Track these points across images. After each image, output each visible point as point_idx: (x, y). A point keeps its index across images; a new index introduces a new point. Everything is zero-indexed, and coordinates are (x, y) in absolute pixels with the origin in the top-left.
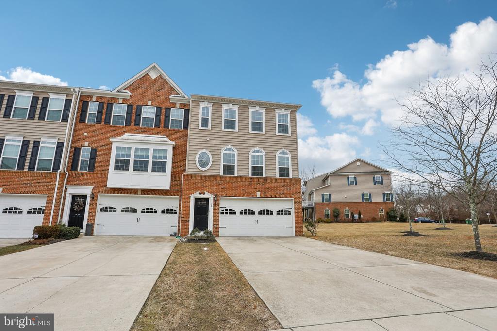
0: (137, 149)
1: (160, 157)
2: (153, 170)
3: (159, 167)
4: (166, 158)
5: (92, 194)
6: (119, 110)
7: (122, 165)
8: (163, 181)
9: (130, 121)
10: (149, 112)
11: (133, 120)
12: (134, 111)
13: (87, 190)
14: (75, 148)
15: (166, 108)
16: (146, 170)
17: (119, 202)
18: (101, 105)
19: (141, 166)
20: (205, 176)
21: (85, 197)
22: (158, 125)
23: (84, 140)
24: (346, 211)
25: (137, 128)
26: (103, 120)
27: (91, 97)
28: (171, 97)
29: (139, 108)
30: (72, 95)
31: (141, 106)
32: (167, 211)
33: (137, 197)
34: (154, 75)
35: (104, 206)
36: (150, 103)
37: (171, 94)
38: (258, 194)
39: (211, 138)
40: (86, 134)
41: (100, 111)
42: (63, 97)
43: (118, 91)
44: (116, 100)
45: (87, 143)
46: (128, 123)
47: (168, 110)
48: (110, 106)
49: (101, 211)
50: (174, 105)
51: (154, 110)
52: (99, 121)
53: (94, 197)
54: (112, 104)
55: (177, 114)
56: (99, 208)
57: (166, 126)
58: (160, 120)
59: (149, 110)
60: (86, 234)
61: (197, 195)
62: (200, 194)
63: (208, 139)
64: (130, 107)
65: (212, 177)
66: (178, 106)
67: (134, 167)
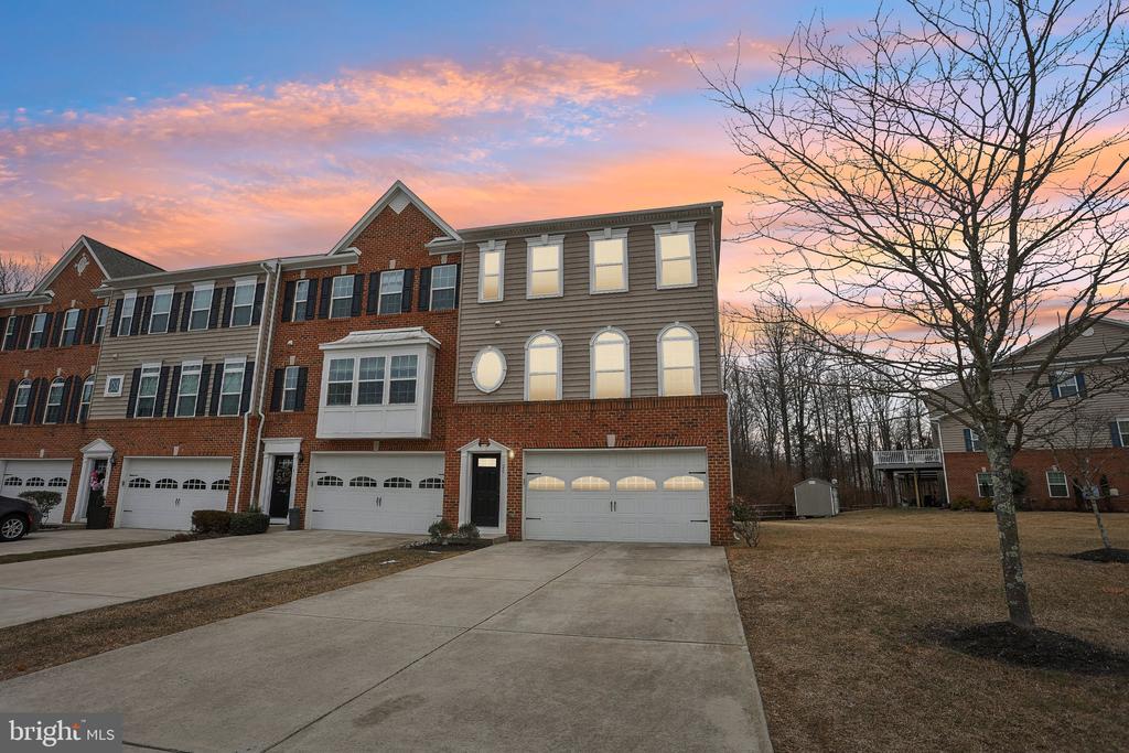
0: (364, 361)
1: (404, 373)
2: (392, 401)
3: (403, 393)
4: (413, 373)
5: (301, 453)
6: (342, 288)
7: (340, 395)
8: (411, 420)
9: (360, 308)
10: (391, 284)
11: (365, 305)
12: (366, 285)
13: (291, 446)
14: (277, 370)
15: (422, 269)
16: (379, 401)
17: (345, 467)
18: (313, 283)
19: (371, 394)
20: (489, 405)
21: (290, 457)
22: (406, 308)
23: (289, 354)
24: (1054, 478)
25: (372, 318)
26: (317, 312)
27: (299, 272)
28: (430, 244)
29: (375, 277)
30: (265, 274)
31: (378, 274)
32: (427, 484)
33: (374, 455)
34: (398, 207)
35: (324, 475)
36: (393, 264)
37: (432, 237)
38: (611, 439)
39: (504, 320)
40: (290, 342)
41: (311, 296)
42: (253, 282)
43: (338, 253)
44: (336, 271)
45: (292, 359)
46: (355, 312)
47: (426, 272)
48: (328, 282)
49: (320, 483)
50: (436, 260)
51: (399, 277)
52: (309, 316)
53: (303, 458)
54: (330, 279)
55: (442, 279)
56: (314, 477)
57: (423, 307)
58: (411, 296)
59: (393, 279)
60: (290, 528)
61: (475, 447)
62: (480, 444)
63: (498, 322)
64: (359, 279)
65: (505, 405)
66: (444, 260)
67: (359, 396)
